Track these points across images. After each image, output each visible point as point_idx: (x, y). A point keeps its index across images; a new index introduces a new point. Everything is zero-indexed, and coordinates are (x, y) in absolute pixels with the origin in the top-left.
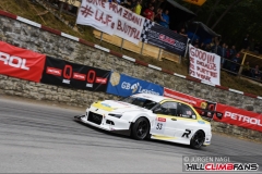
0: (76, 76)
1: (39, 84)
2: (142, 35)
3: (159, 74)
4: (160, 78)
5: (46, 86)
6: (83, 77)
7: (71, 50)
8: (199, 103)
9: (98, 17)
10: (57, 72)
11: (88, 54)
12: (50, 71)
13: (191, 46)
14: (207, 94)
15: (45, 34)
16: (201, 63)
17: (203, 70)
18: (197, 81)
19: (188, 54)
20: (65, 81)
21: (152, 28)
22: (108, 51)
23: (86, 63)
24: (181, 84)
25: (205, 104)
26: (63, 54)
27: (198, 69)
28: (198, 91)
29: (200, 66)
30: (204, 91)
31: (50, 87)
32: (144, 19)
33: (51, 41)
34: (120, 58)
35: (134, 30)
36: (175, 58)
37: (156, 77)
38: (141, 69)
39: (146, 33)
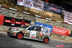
0: (17, 23)
1: (2, 26)
2: (43, 8)
3: (50, 21)
4: (51, 23)
5: (5, 26)
6: (19, 23)
7: (14, 14)
8: (68, 32)
9: (25, 2)
10: (9, 21)
11: (21, 15)
12: (6, 21)
13: (64, 11)
14: (71, 28)
15: (3, 9)
16: (68, 17)
17: (69, 19)
18: (67, 23)
19: (63, 14)
20: (12, 24)
21: (48, 5)
22: (29, 14)
23: (20, 18)
24: (60, 25)
25: (70, 32)
26: (11, 15)
27: (67, 19)
28: (67, 27)
29: (68, 18)
30: (70, 27)
31: (7, 27)
32: (44, 2)
33: (6, 11)
34: (34, 16)
35: (40, 6)
36: (58, 16)
37: (49, 22)
38: (43, 20)
39: (45, 7)
